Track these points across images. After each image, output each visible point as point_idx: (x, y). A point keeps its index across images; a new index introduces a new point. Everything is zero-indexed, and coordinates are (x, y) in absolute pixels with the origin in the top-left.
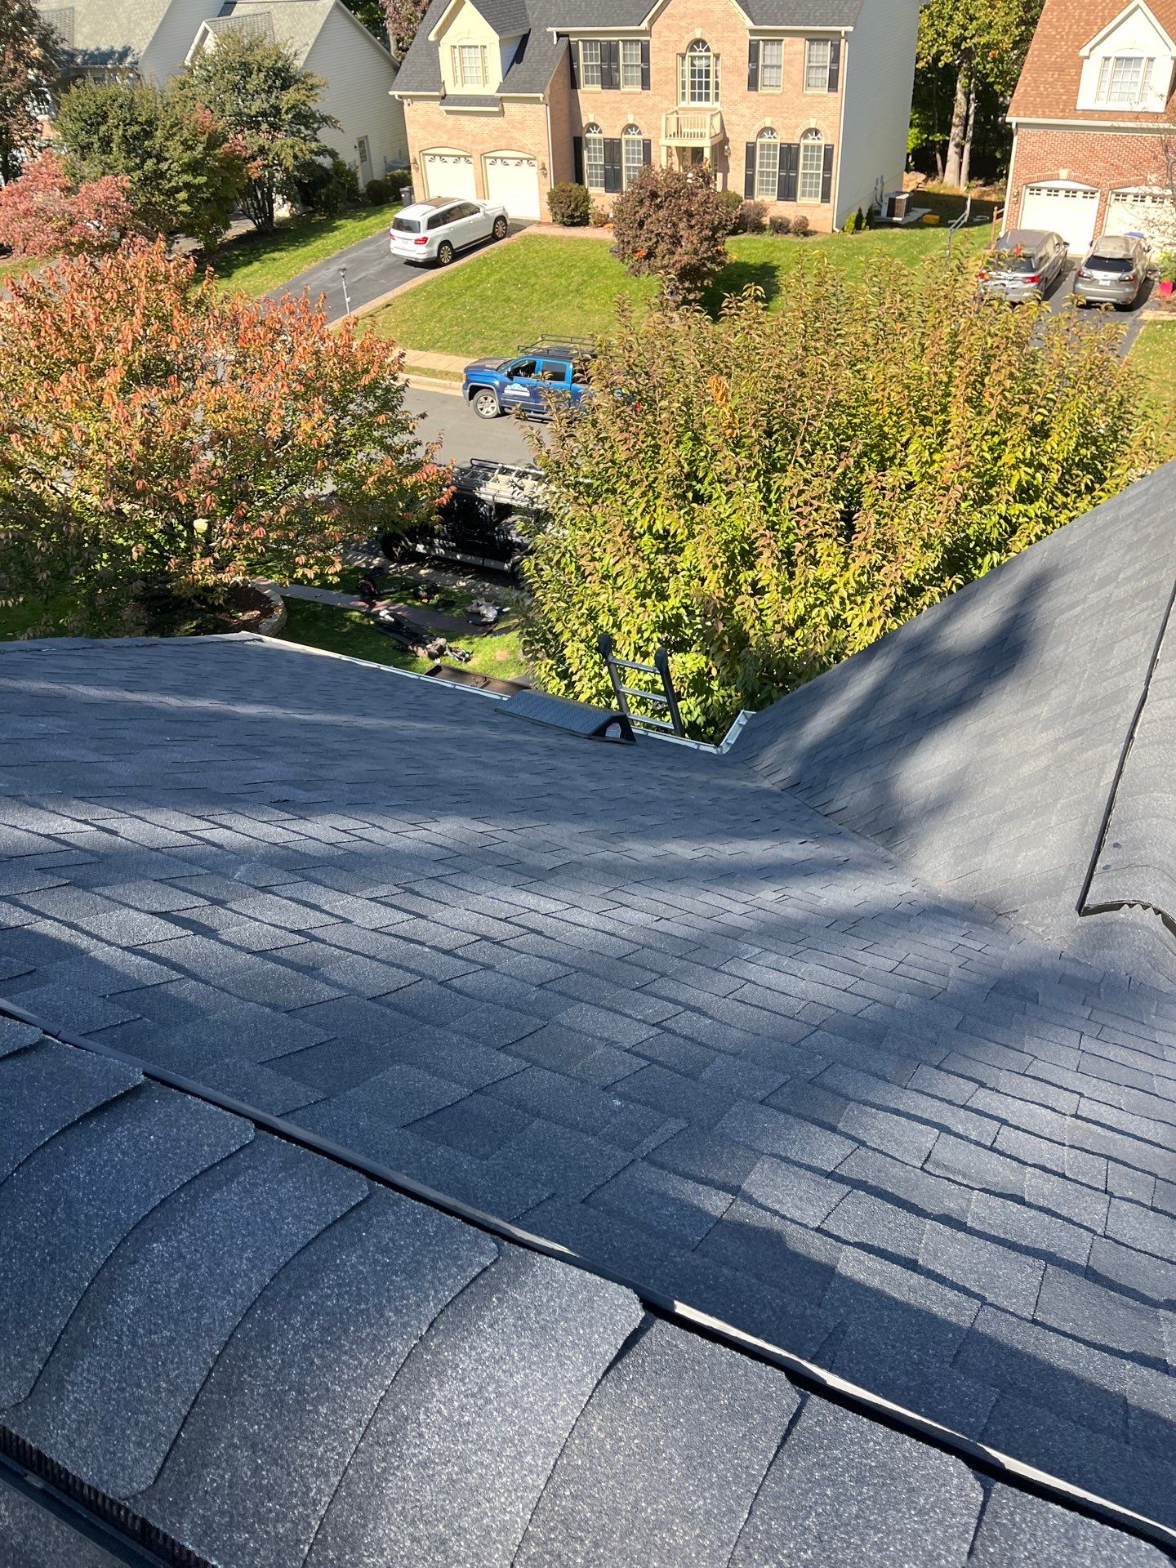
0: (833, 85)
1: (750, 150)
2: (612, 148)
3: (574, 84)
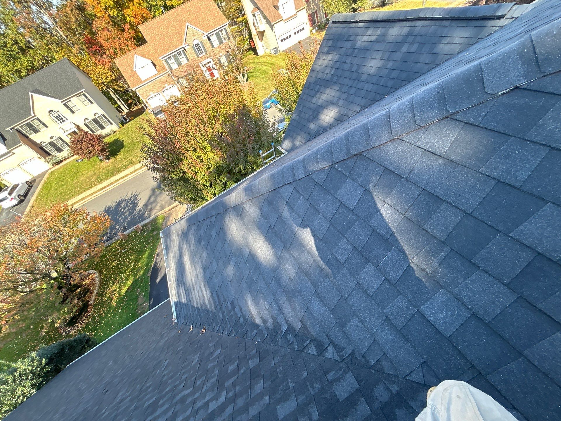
0: (91, 103)
1: (86, 125)
2: (52, 144)
3: (27, 137)
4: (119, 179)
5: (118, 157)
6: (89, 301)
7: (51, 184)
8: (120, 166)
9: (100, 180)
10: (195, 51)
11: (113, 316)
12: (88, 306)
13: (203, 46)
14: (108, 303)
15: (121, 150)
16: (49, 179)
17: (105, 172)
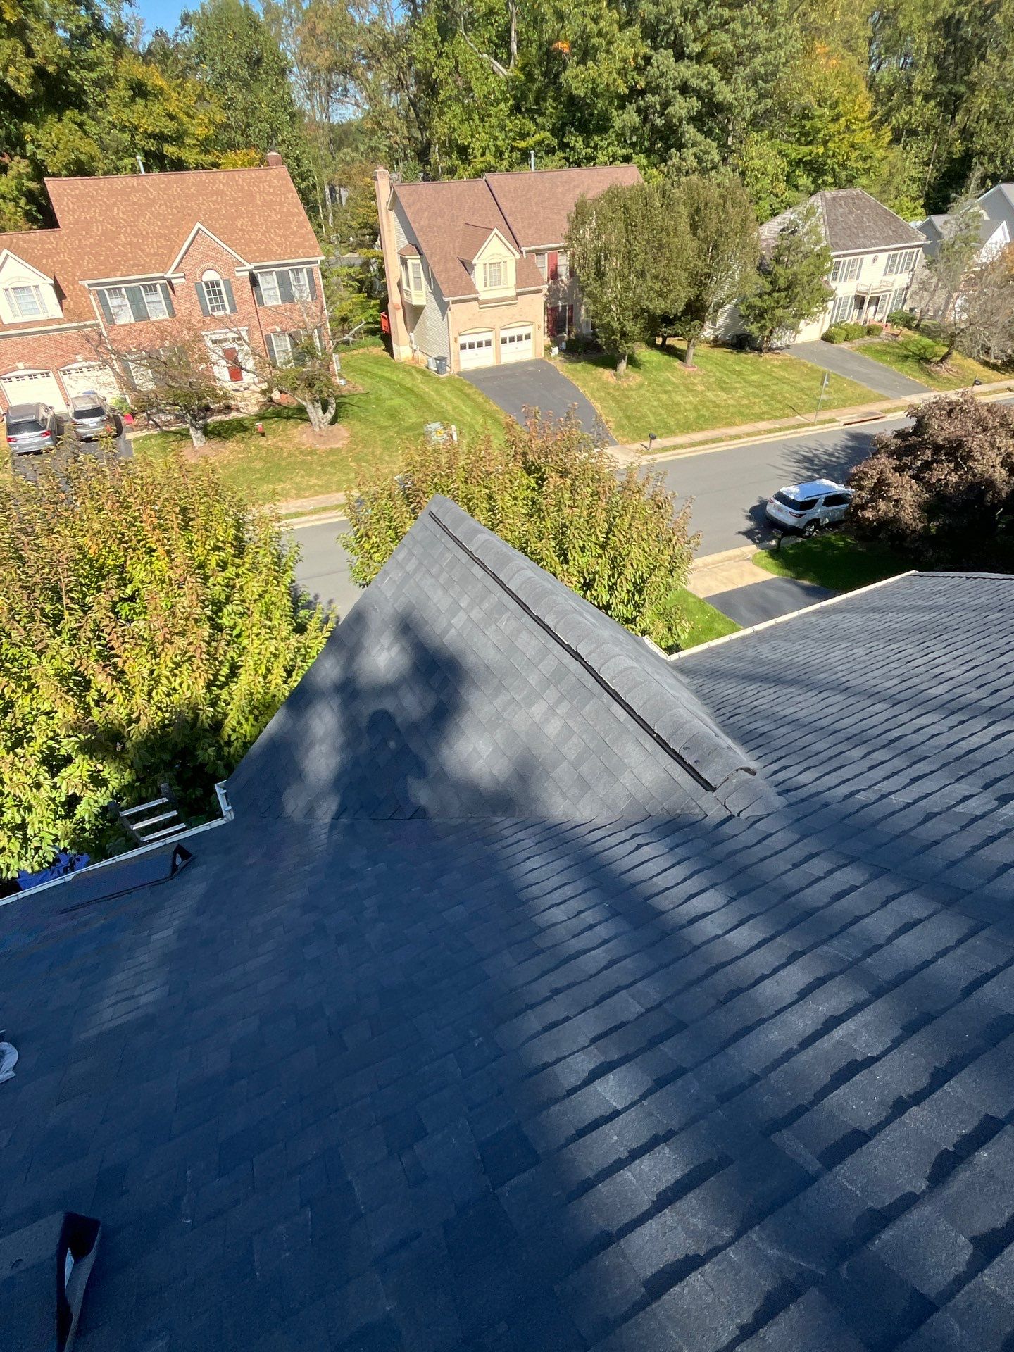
10: (201, 296)
13: (230, 293)
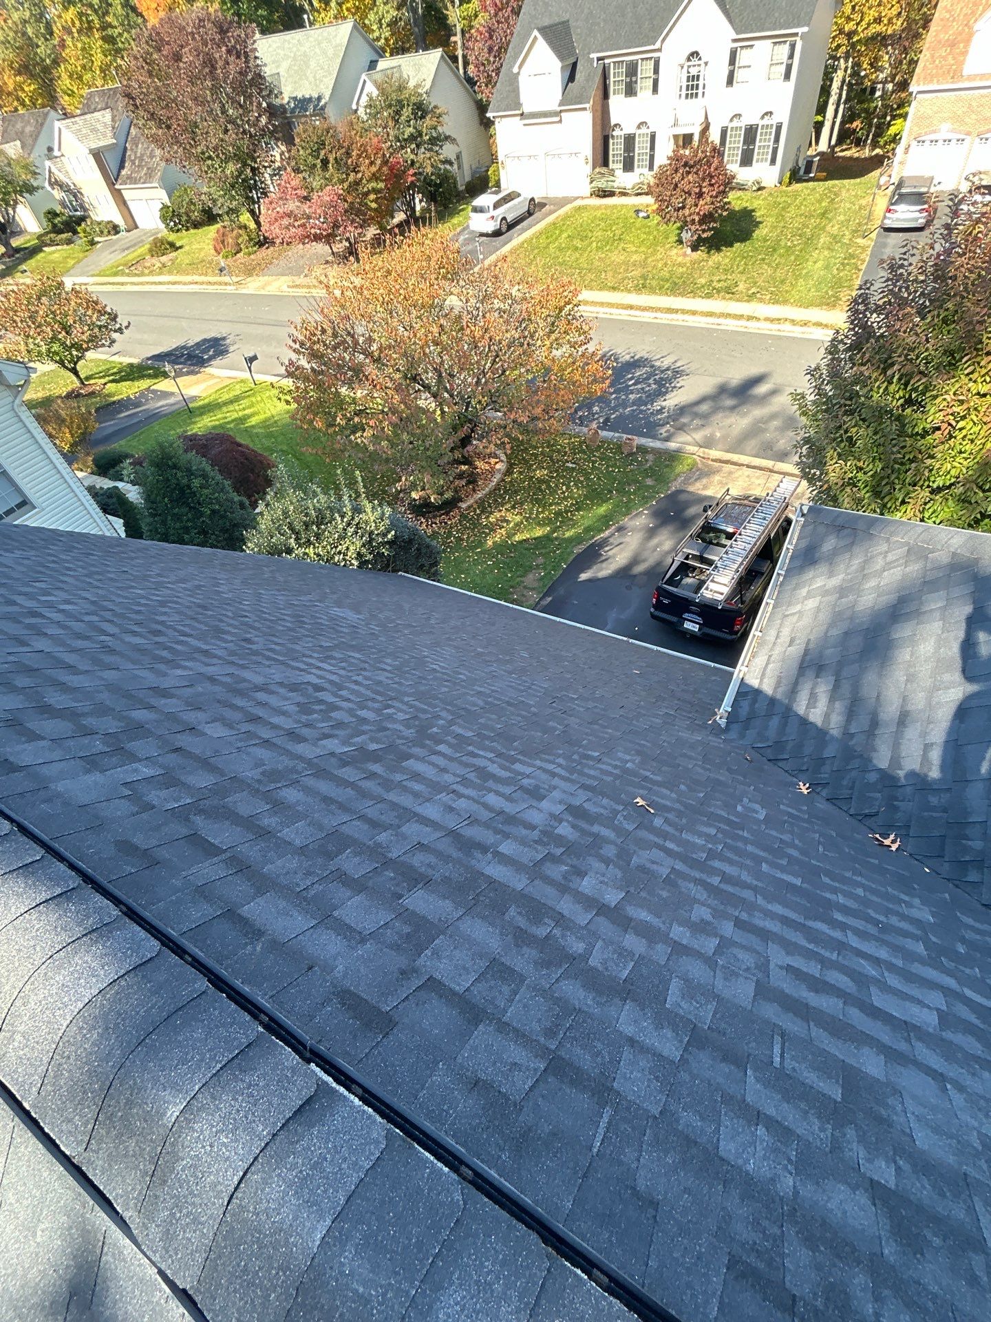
0: (787, 76)
1: (724, 132)
2: (630, 140)
3: (606, 96)
4: (676, 311)
5: (716, 257)
6: (461, 500)
7: (562, 231)
8: (703, 281)
9: (643, 286)
11: (474, 560)
12: (456, 506)
14: (484, 532)
15: (737, 245)
16: (567, 217)
17: (665, 274)
